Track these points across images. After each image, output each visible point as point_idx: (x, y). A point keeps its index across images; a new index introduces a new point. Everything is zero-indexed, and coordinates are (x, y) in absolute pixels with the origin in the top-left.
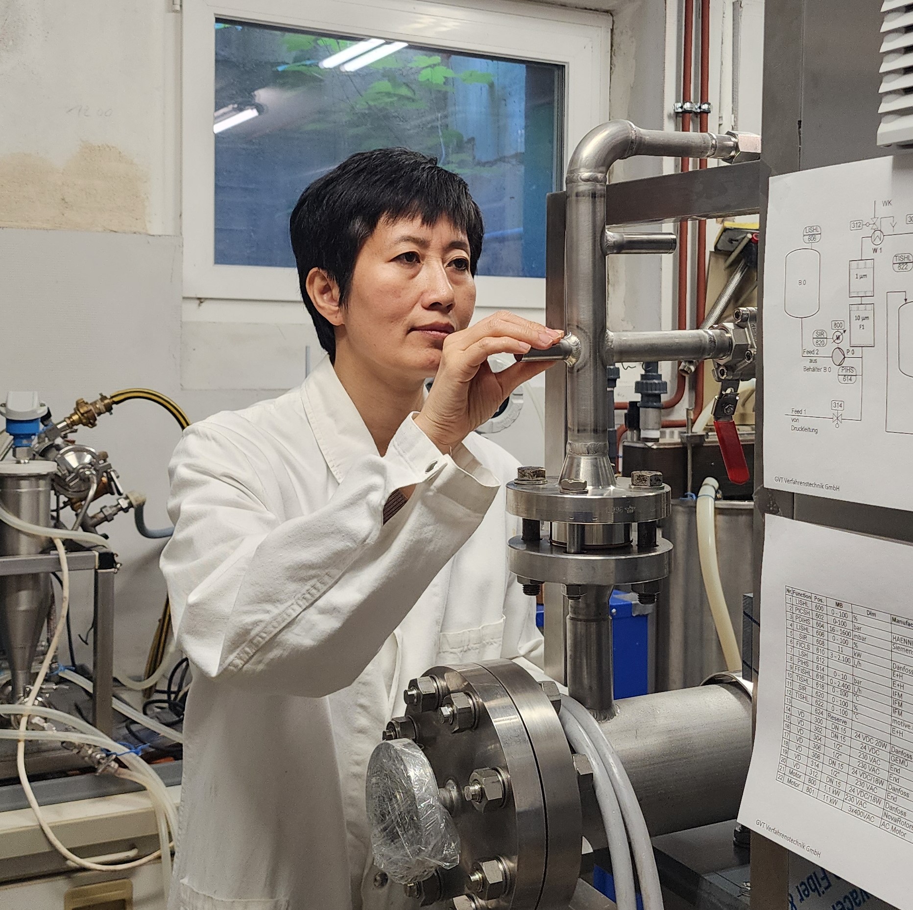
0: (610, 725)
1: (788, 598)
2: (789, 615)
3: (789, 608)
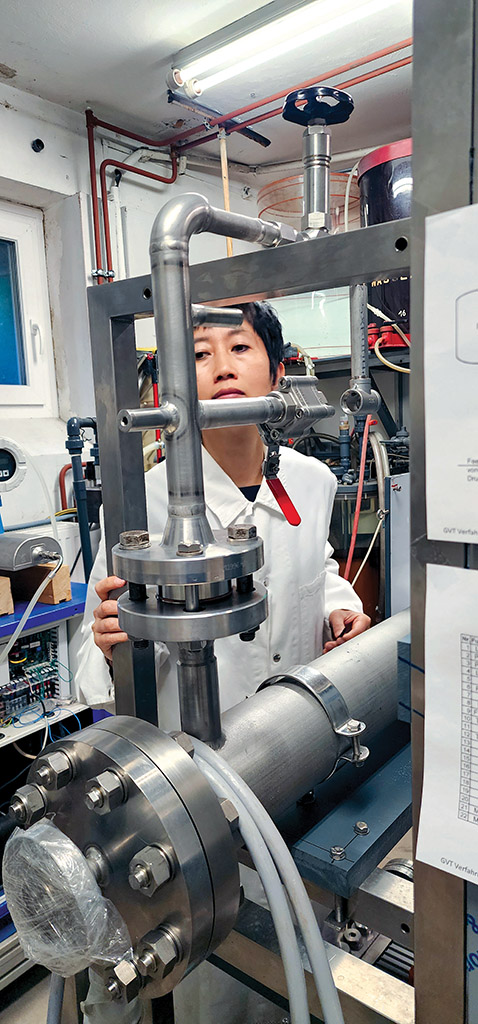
0: (225, 749)
1: (465, 646)
2: (465, 662)
3: (465, 655)
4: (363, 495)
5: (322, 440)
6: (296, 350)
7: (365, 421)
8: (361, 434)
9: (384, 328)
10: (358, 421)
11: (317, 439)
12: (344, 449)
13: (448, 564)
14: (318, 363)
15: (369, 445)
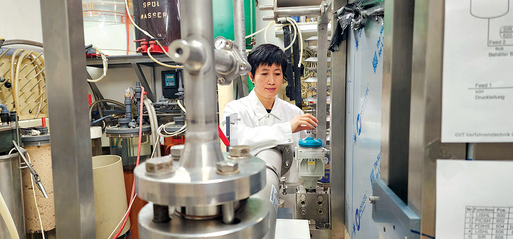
1: (468, 215)
2: (467, 226)
3: (468, 220)
4: (142, 134)
5: (108, 104)
6: (95, 50)
7: (141, 92)
8: (139, 100)
9: (151, 42)
10: (136, 92)
11: (105, 104)
12: (128, 109)
13: (454, 159)
14: (109, 58)
15: (144, 106)
